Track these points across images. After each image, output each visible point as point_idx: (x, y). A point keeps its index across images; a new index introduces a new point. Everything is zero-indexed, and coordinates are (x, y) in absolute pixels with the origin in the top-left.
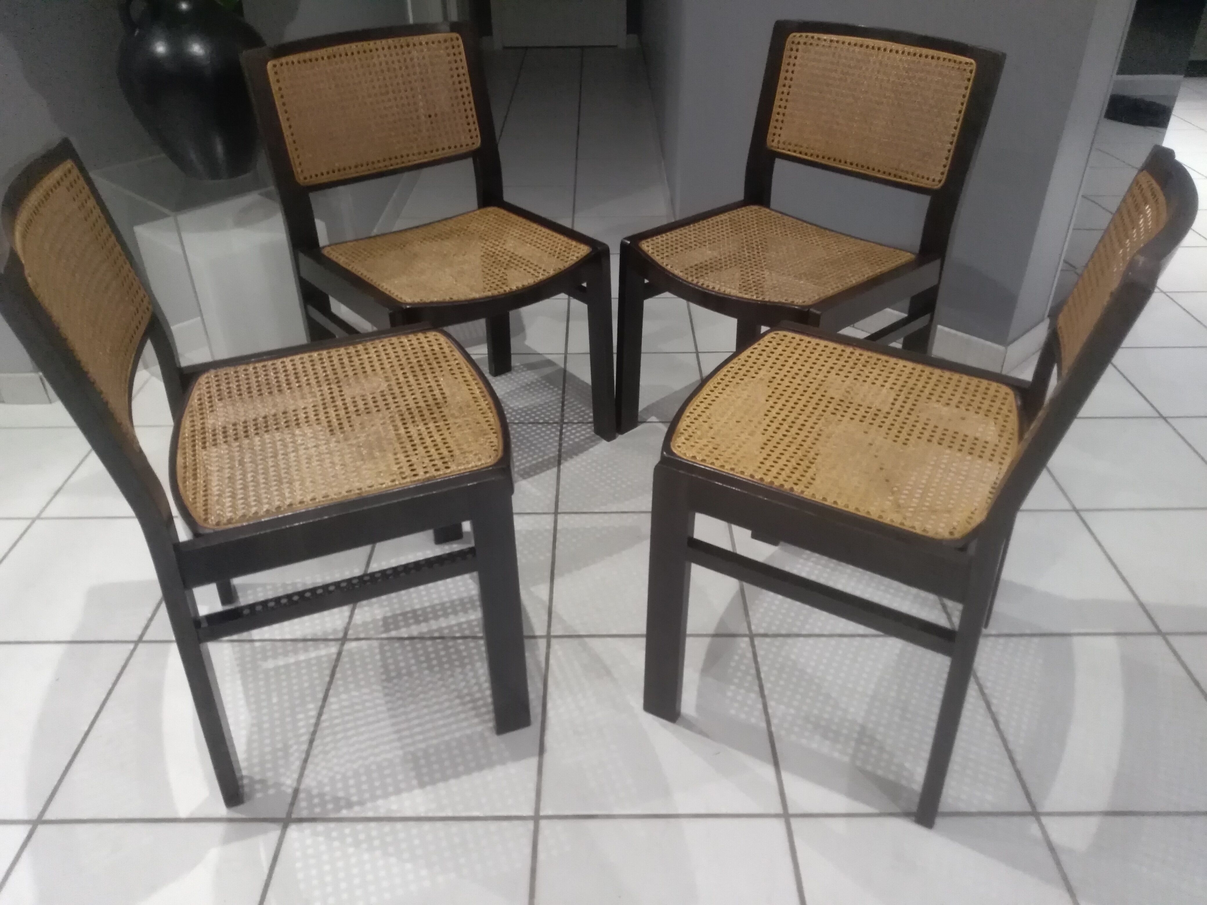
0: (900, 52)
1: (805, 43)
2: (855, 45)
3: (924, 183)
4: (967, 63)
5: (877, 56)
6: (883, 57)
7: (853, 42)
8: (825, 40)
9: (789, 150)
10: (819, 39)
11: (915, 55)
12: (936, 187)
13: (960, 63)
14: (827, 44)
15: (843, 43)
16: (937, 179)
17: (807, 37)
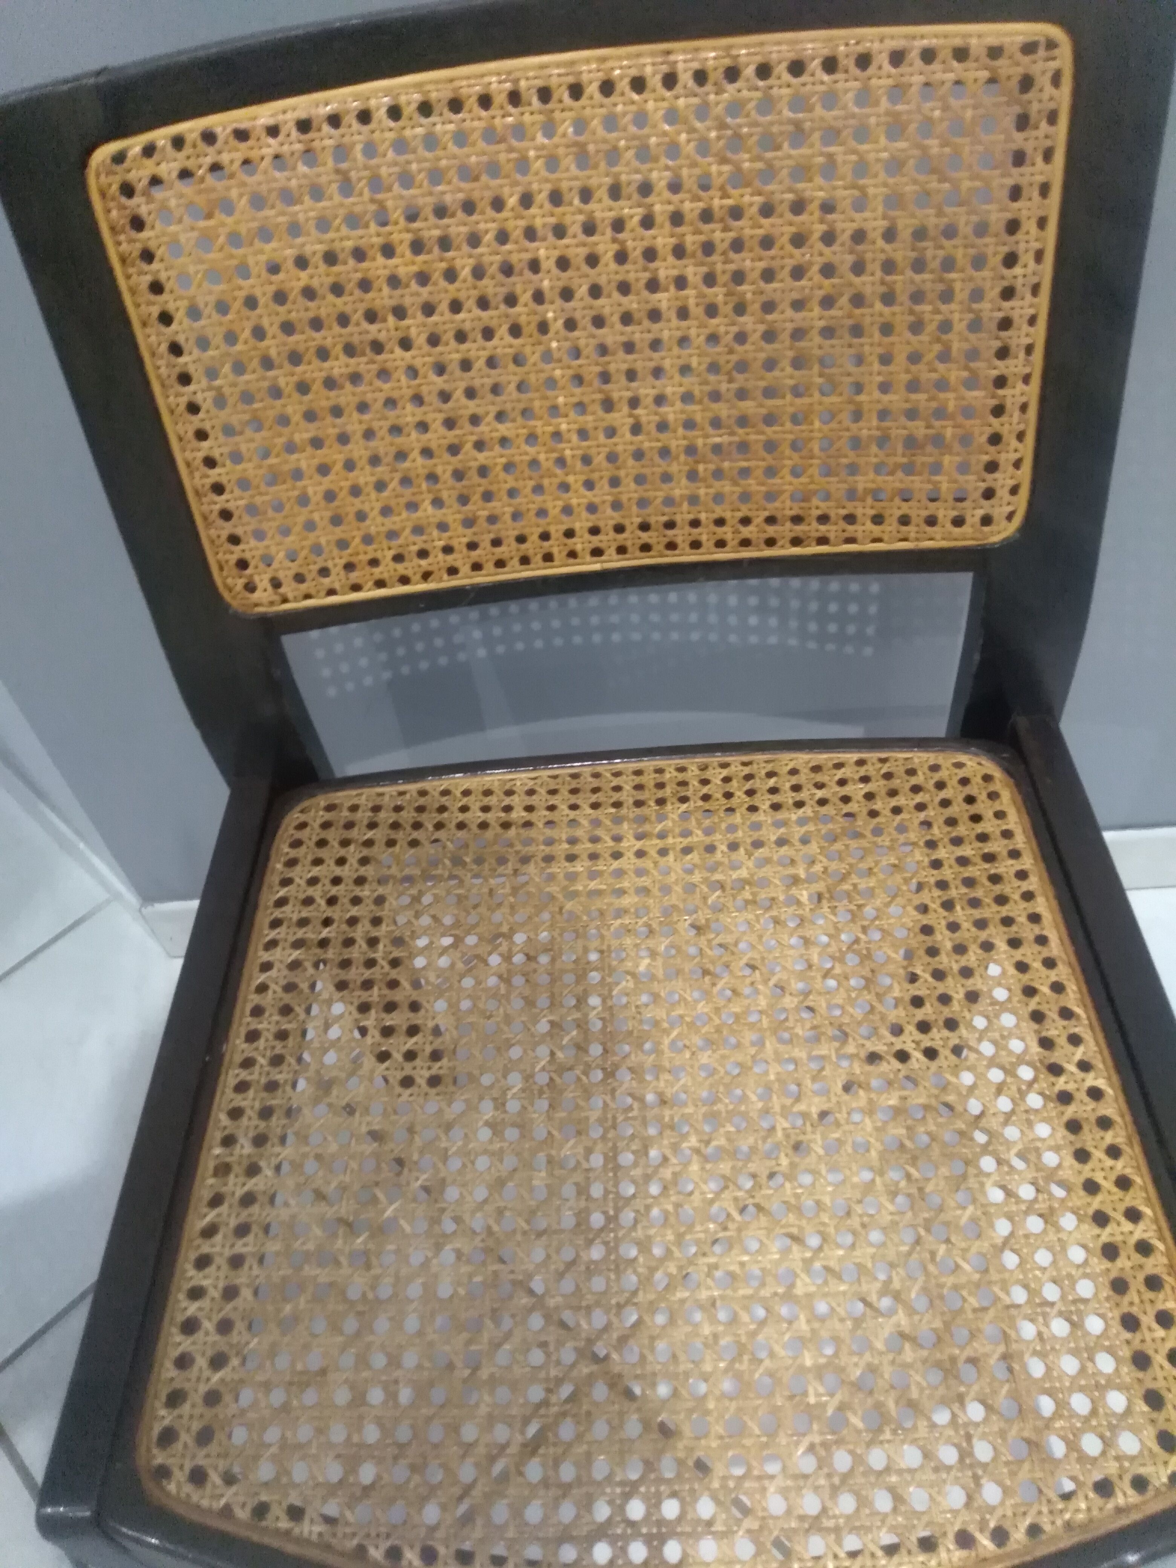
0: (655, 82)
1: (185, 174)
2: (425, 109)
4: (1029, 48)
5: (549, 129)
6: (581, 125)
7: (410, 100)
8: (273, 131)
9: (331, 592)
10: (242, 135)
11: (732, 74)
12: (995, 541)
13: (995, 52)
14: (291, 141)
15: (364, 117)
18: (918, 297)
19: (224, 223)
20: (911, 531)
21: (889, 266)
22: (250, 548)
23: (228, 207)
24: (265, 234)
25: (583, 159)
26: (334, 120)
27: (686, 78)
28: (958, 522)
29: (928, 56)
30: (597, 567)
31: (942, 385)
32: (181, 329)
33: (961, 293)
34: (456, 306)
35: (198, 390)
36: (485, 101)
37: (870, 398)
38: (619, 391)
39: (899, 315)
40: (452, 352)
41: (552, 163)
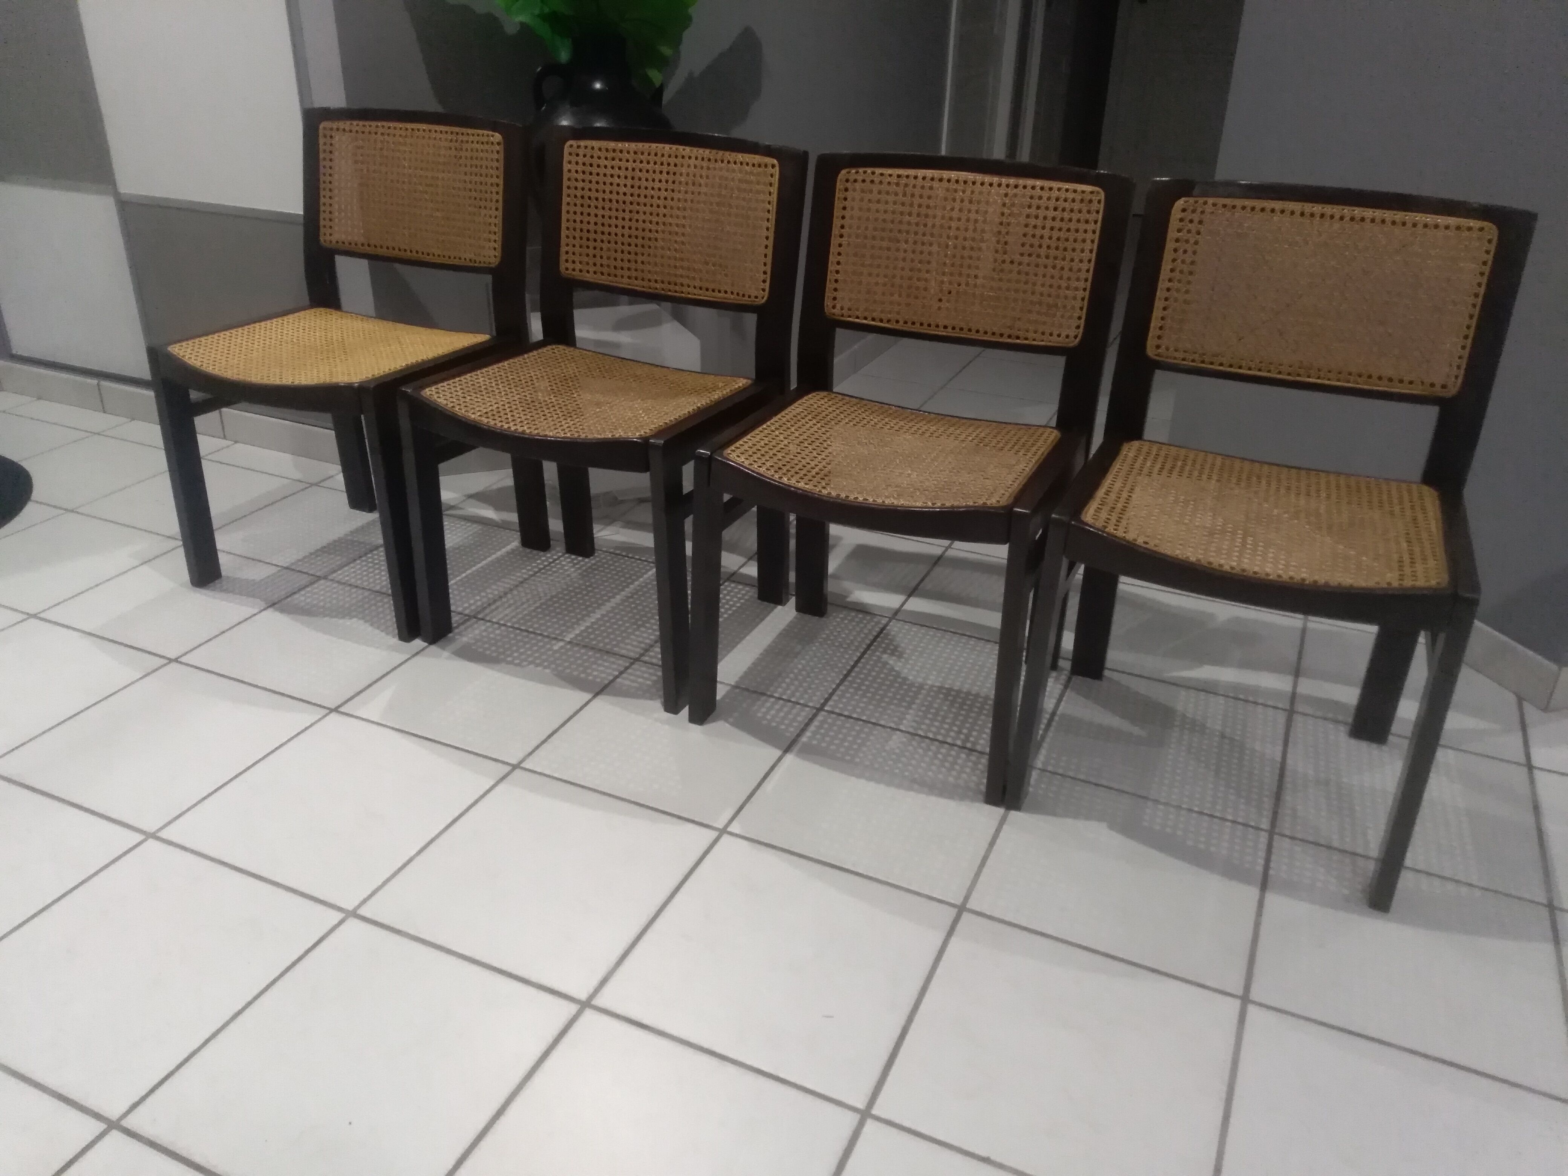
3: (1054, 341)
4: (1092, 193)
5: (964, 192)
9: (858, 317)
12: (1071, 345)
13: (1083, 192)
14: (894, 180)
16: (1072, 334)
17: (865, 172)
18: (1056, 258)
19: (868, 196)
20: (1044, 337)
21: (1049, 247)
22: (839, 295)
23: (871, 192)
24: (878, 202)
25: (971, 202)
26: (907, 177)
27: (1004, 185)
28: (1059, 336)
29: (1067, 190)
30: (944, 334)
31: (1059, 287)
32: (846, 222)
33: (1068, 258)
34: (924, 235)
35: (844, 241)
36: (949, 181)
37: (1038, 288)
38: (965, 271)
39: (1050, 262)
40: (919, 248)
41: (962, 201)
